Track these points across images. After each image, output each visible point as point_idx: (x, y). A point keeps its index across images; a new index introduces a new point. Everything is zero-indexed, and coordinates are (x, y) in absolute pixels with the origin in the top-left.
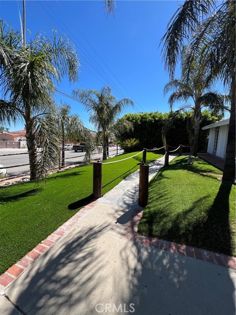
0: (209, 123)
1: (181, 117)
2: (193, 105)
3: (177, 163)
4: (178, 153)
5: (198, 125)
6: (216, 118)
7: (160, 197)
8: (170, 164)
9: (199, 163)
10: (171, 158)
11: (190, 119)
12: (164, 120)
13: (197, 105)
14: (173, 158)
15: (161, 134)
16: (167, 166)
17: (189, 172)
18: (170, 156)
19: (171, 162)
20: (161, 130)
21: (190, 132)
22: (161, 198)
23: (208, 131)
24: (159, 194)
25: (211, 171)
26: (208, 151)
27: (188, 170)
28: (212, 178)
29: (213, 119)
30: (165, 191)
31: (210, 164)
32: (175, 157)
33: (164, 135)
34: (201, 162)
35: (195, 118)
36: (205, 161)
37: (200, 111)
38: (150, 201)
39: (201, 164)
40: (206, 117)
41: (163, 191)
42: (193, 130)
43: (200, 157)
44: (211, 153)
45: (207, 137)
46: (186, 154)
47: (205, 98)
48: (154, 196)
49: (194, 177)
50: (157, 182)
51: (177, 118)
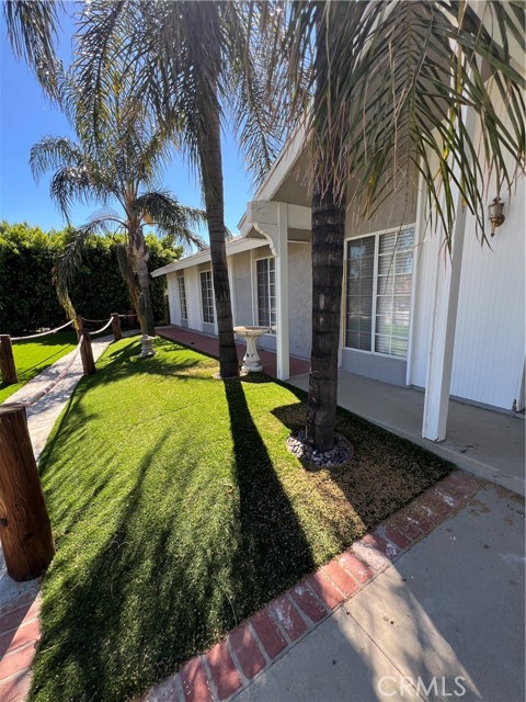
0: (163, 262)
1: (99, 245)
2: (124, 218)
3: (118, 361)
4: (114, 334)
5: (144, 265)
6: (173, 254)
7: (95, 494)
8: (98, 366)
9: (166, 350)
10: (100, 350)
11: (122, 249)
12: (54, 251)
13: (133, 218)
14: (102, 349)
15: (54, 288)
16: (93, 376)
17: (154, 376)
18: (93, 345)
19: (100, 360)
20: (50, 277)
21: (129, 281)
22: (100, 495)
23: (162, 279)
24: (93, 481)
25: (195, 364)
26: (172, 322)
27: (151, 372)
28: (203, 379)
29: (168, 255)
30: (108, 461)
31: (186, 347)
32: (106, 344)
33: (62, 289)
34: (168, 347)
35: (135, 248)
36: (175, 342)
37: (141, 232)
38: (63, 527)
39: (170, 350)
40: (154, 249)
41: (103, 460)
42: (136, 277)
43: (162, 337)
44: (179, 324)
45: (163, 292)
46: (132, 332)
47: (149, 202)
48: (73, 497)
49: (169, 387)
50: (75, 436)
51: (89, 245)
